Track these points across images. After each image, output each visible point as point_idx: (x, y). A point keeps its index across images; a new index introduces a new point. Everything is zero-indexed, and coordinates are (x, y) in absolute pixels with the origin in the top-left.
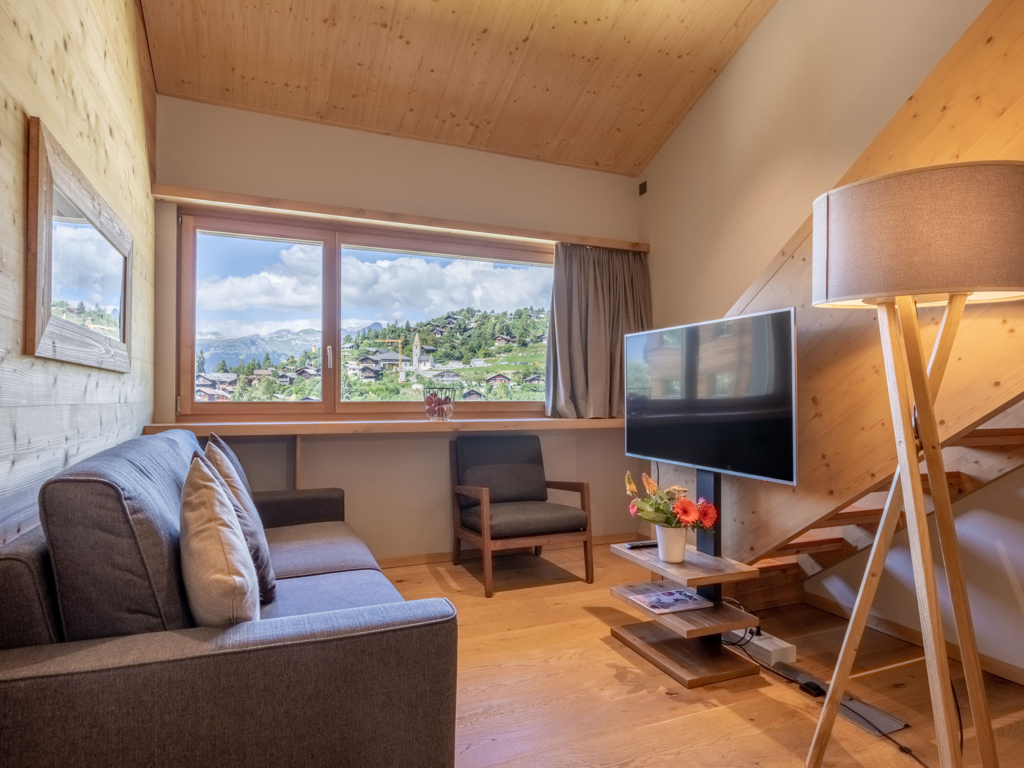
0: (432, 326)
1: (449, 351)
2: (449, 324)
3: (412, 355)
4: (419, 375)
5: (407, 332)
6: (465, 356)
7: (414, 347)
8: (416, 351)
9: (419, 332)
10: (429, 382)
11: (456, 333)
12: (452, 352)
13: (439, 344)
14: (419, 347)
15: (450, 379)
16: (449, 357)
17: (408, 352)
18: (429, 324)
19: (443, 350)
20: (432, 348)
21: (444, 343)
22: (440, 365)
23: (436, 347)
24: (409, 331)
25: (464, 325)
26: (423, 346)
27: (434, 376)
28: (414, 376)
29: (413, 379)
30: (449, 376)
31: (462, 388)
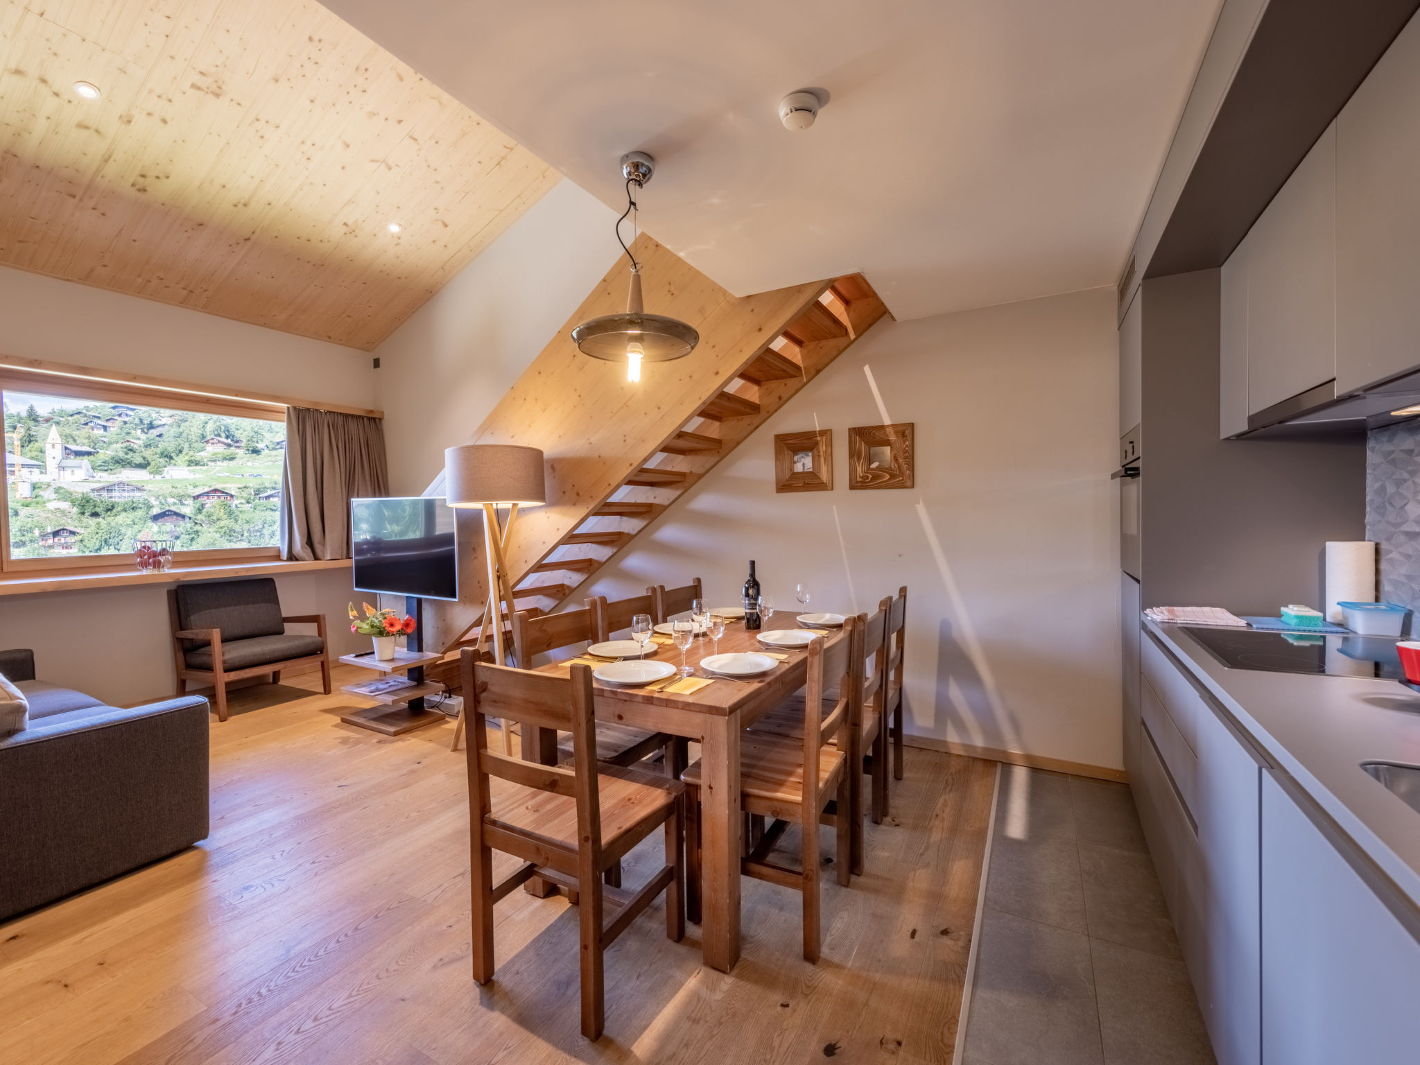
0: (85, 416)
1: (121, 454)
2: (120, 415)
3: (44, 457)
4: (60, 488)
5: (32, 423)
6: (153, 464)
7: (48, 447)
8: (54, 454)
9: (58, 423)
10: (83, 498)
11: (135, 429)
12: (129, 456)
13: (102, 444)
14: (59, 447)
15: (126, 494)
16: (120, 462)
17: (34, 454)
18: (79, 413)
19: (107, 452)
20: (86, 449)
21: (110, 443)
22: (104, 474)
23: (94, 448)
24: (35, 420)
25: (150, 419)
26: (68, 446)
27: (93, 490)
28: (51, 489)
29: (48, 494)
30: (124, 490)
31: (150, 507)
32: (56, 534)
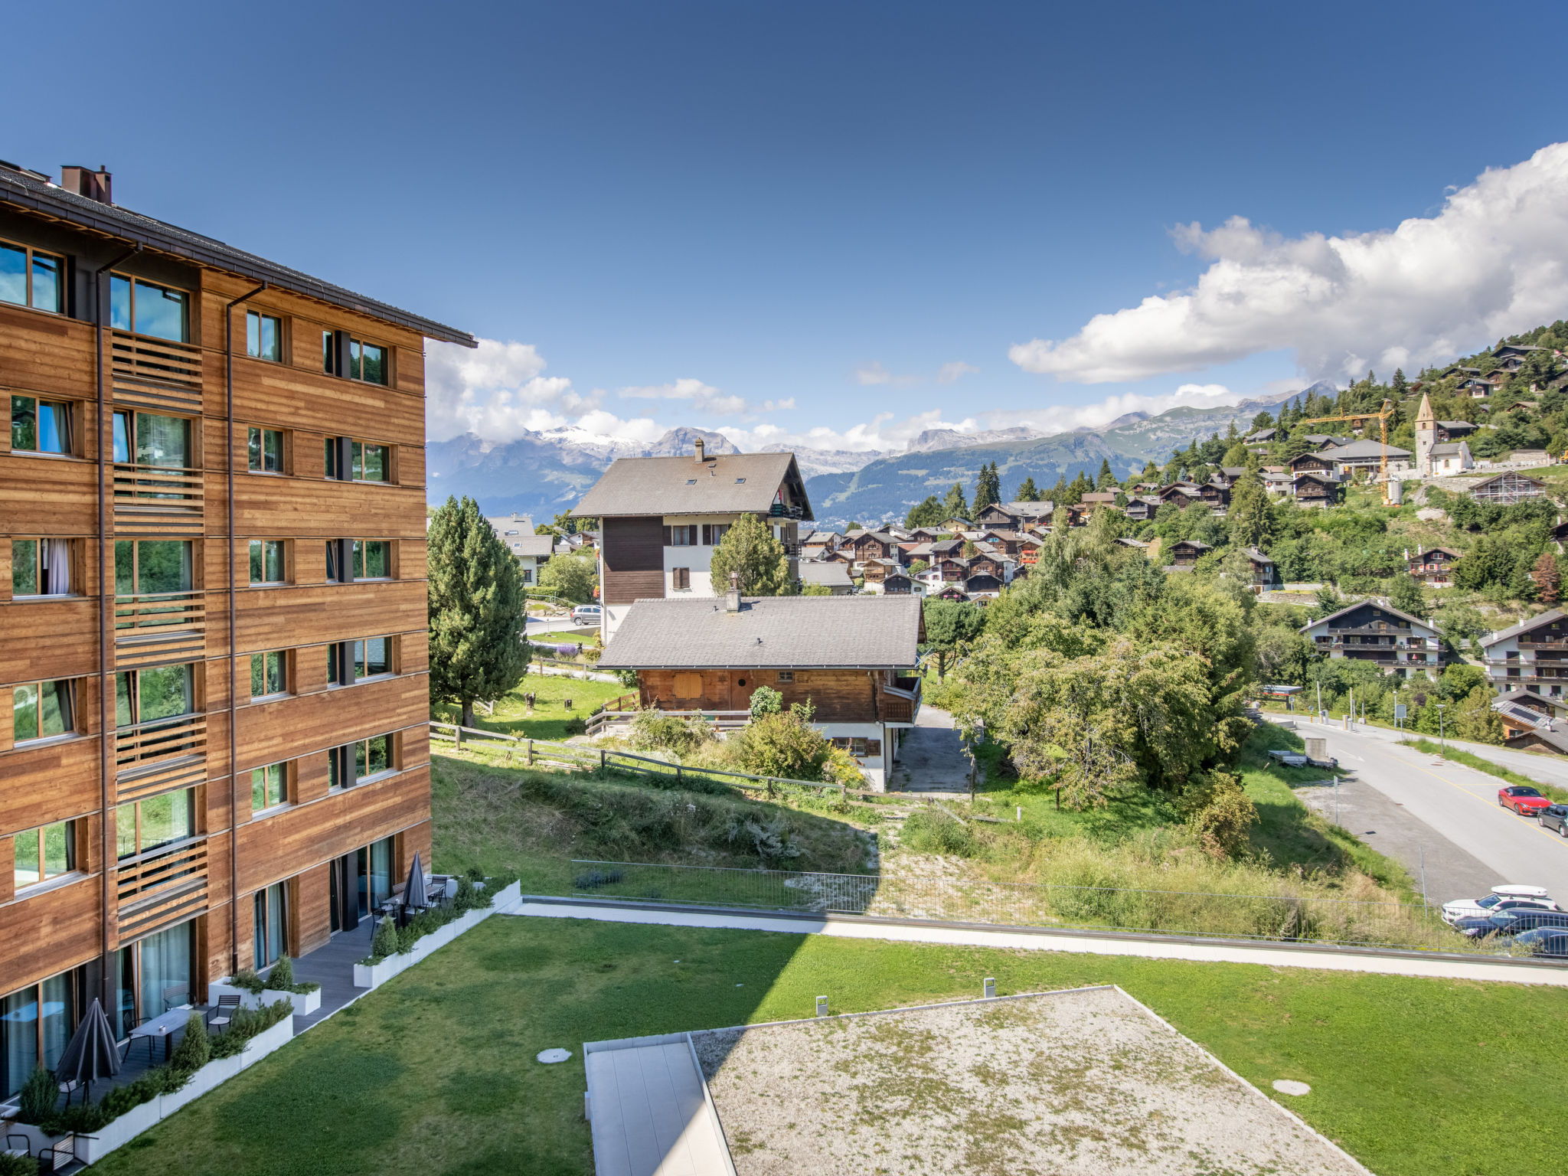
0: (1462, 374)
1: (1509, 428)
2: (1506, 365)
3: (1413, 443)
4: (1432, 488)
5: (1399, 395)
6: (1555, 438)
7: (1419, 426)
8: (1425, 436)
9: (1428, 391)
10: (1460, 502)
11: (1527, 384)
12: (1520, 430)
13: (1483, 414)
14: (1430, 425)
15: (1516, 493)
16: (1510, 442)
17: (1402, 439)
18: (1453, 371)
19: (1492, 427)
20: (1463, 424)
21: (1493, 412)
22: (1486, 463)
23: (1473, 423)
24: (1403, 391)
25: (1548, 364)
26: (1442, 423)
27: (1472, 489)
28: (1421, 491)
29: (1418, 497)
30: (1514, 487)
31: (1552, 513)
32: (1427, 558)
